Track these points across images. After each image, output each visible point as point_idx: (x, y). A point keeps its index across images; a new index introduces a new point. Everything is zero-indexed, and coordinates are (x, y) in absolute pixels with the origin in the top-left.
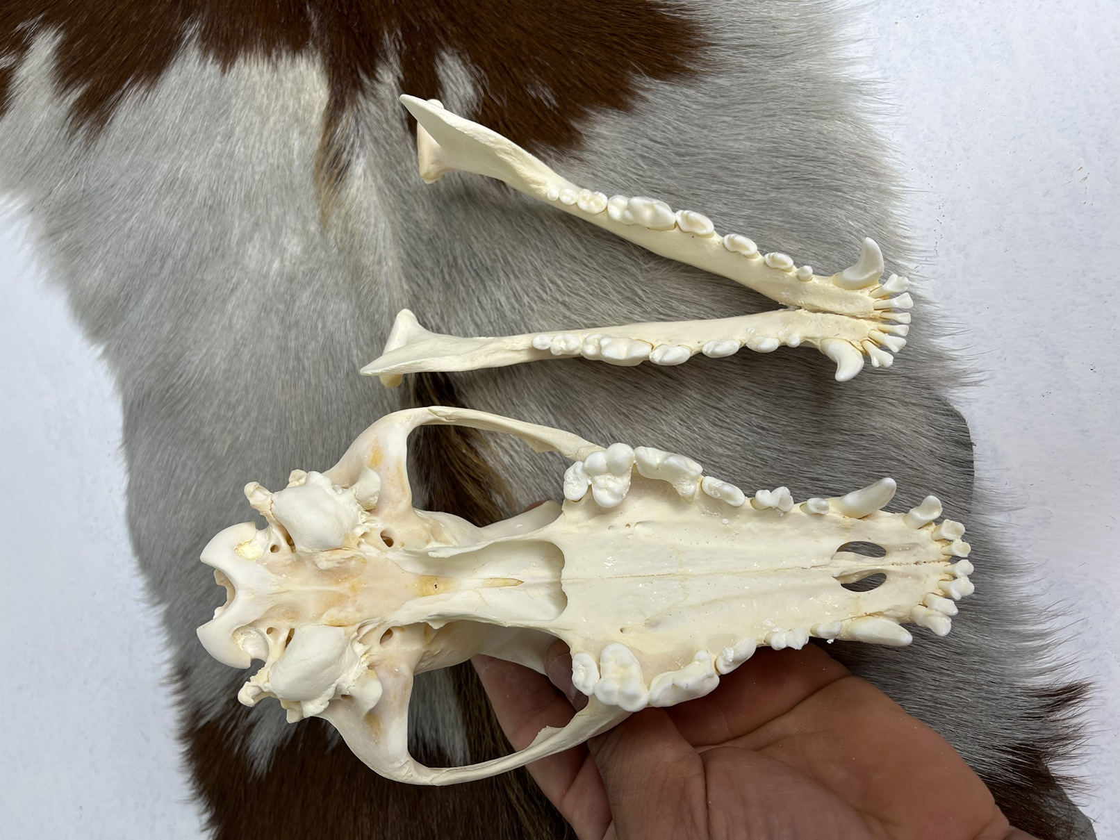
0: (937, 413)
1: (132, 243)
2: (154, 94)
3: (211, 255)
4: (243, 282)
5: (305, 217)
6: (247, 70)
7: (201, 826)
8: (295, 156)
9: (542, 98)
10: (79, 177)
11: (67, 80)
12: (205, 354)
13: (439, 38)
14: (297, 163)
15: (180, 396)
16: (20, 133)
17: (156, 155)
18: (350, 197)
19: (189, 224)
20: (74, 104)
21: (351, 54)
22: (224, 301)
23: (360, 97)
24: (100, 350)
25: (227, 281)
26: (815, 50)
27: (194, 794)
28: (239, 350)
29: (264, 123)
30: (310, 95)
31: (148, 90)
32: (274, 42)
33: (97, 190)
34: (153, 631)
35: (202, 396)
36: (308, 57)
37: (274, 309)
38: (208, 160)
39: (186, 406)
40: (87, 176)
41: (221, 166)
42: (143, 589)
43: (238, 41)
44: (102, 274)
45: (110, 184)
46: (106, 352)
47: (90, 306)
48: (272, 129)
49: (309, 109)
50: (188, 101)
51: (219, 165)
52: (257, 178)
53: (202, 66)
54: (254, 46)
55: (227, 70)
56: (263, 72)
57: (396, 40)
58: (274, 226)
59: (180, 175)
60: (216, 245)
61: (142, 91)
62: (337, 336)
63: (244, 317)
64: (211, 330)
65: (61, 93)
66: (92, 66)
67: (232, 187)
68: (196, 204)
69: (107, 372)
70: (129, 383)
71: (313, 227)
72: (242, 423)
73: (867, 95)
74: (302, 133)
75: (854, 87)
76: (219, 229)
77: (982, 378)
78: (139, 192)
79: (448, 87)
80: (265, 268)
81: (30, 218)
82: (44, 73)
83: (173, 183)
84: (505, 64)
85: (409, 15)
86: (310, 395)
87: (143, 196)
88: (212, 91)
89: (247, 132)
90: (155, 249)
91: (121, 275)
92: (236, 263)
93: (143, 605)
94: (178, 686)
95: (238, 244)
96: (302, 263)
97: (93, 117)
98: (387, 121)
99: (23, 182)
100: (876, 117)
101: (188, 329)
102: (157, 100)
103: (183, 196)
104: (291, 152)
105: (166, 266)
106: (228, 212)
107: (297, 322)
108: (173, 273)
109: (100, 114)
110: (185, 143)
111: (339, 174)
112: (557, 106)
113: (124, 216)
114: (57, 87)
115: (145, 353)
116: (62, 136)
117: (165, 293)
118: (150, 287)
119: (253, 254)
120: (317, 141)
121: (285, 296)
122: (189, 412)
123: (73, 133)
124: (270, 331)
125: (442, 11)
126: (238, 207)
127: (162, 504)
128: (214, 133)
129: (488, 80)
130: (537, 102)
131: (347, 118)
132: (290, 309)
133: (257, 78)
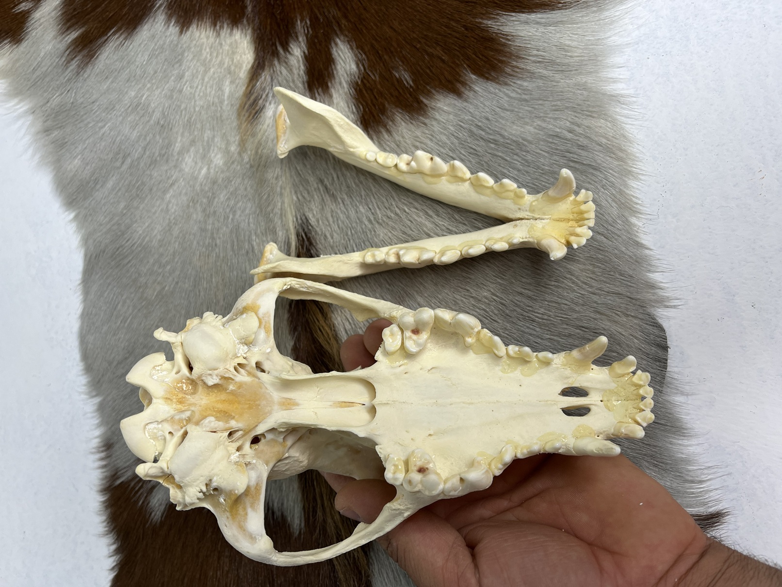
0: (647, 324)
1: (103, 144)
2: (130, 42)
3: (158, 159)
4: (179, 180)
5: (228, 141)
6: (197, 34)
7: (109, 553)
8: (226, 98)
9: (403, 79)
10: (70, 92)
11: (69, 24)
12: (148, 227)
13: (336, 28)
14: (226, 102)
15: (126, 254)
16: (31, 57)
17: (126, 85)
18: (262, 131)
19: (146, 136)
20: (71, 42)
21: (273, 32)
22: (165, 192)
23: (276, 62)
24: (72, 215)
25: (168, 178)
26: (592, 70)
27: (106, 531)
28: (171, 227)
29: (206, 72)
30: (241, 56)
31: (126, 39)
32: (219, 17)
33: (82, 103)
34: (89, 415)
35: (142, 256)
36: (242, 30)
37: (200, 201)
38: (163, 93)
39: (129, 262)
40: (75, 93)
41: (172, 98)
42: (85, 385)
43: (194, 13)
44: (80, 162)
45: (92, 101)
46: (76, 217)
47: (68, 184)
48: (211, 77)
49: (239, 66)
50: (153, 50)
51: (171, 97)
52: (197, 109)
53: (166, 26)
54: (205, 17)
55: (184, 32)
56: (209, 36)
57: (305, 27)
58: (205, 144)
59: (142, 101)
60: (163, 152)
61: (121, 39)
62: (242, 225)
63: (177, 205)
64: (153, 210)
65: (63, 33)
66: (87, 17)
67: (179, 113)
68: (152, 122)
69: (75, 231)
70: (91, 241)
71: (233, 148)
72: (168, 278)
73: (624, 104)
74: (232, 82)
75: (615, 98)
76: (166, 141)
77: (679, 304)
78: (112, 109)
79: (338, 63)
80: (196, 172)
81: (31, 118)
82: (52, 18)
83: (137, 106)
84: (380, 52)
85: (316, 11)
86: (218, 264)
87: (115, 112)
88: (172, 46)
89: (193, 77)
90: (119, 150)
91: (93, 165)
92: (175, 167)
93: (84, 397)
94: (103, 455)
95: (178, 154)
96: (222, 172)
97: (85, 52)
98: (293, 81)
99: (29, 92)
100: (628, 120)
101: (137, 208)
102: (131, 46)
103: (143, 115)
104: (223, 95)
105: (125, 163)
106: (175, 130)
107: (215, 212)
108: (130, 168)
109: (90, 51)
110: (148, 79)
111: (256, 113)
112: (412, 85)
113: (100, 124)
114: (61, 29)
115: (104, 222)
116: (61, 63)
117: (123, 181)
118: (113, 176)
119: (188, 162)
120: (242, 90)
121: (208, 193)
122: (131, 266)
123: (69, 62)
124: (195, 216)
125: (340, 10)
126: (182, 127)
127: (105, 328)
128: (170, 75)
129: (367, 61)
130: (399, 81)
131: (265, 76)
132: (211, 203)
133: (205, 40)
